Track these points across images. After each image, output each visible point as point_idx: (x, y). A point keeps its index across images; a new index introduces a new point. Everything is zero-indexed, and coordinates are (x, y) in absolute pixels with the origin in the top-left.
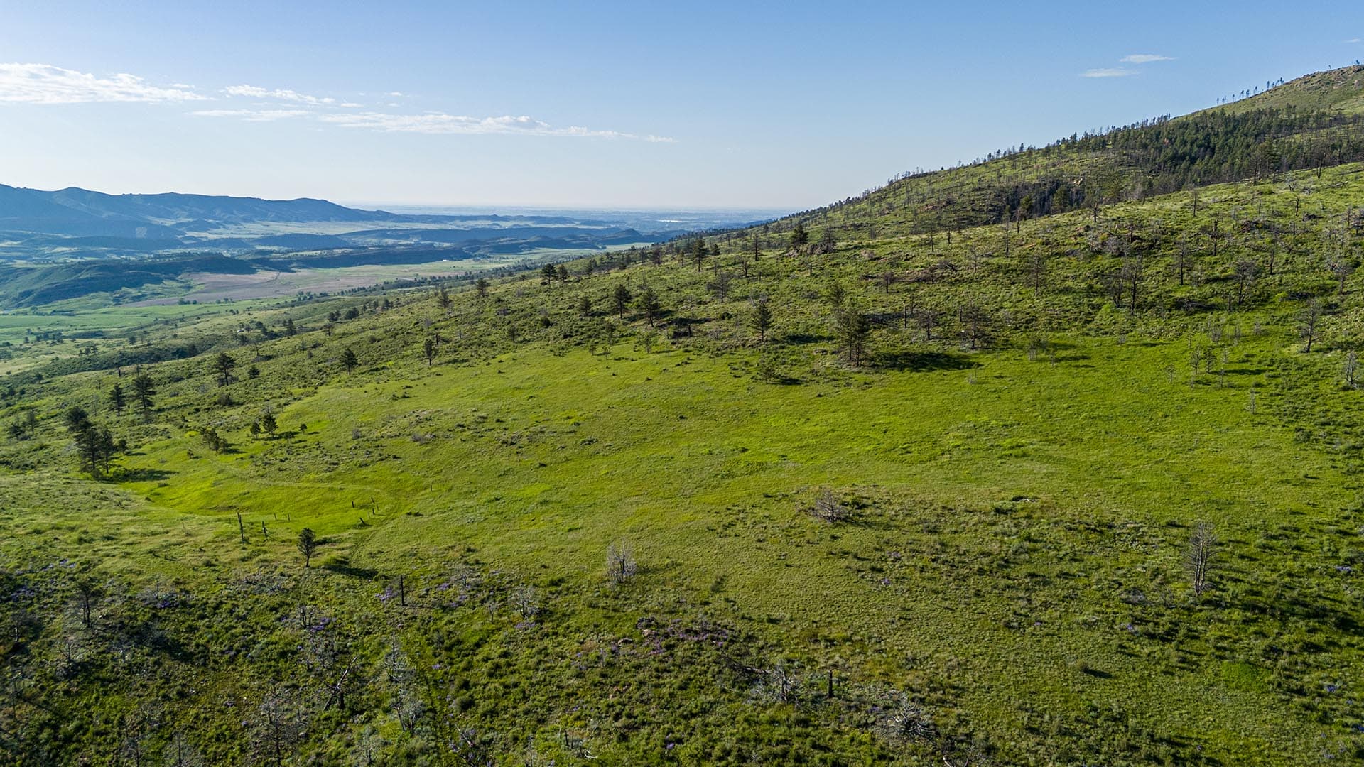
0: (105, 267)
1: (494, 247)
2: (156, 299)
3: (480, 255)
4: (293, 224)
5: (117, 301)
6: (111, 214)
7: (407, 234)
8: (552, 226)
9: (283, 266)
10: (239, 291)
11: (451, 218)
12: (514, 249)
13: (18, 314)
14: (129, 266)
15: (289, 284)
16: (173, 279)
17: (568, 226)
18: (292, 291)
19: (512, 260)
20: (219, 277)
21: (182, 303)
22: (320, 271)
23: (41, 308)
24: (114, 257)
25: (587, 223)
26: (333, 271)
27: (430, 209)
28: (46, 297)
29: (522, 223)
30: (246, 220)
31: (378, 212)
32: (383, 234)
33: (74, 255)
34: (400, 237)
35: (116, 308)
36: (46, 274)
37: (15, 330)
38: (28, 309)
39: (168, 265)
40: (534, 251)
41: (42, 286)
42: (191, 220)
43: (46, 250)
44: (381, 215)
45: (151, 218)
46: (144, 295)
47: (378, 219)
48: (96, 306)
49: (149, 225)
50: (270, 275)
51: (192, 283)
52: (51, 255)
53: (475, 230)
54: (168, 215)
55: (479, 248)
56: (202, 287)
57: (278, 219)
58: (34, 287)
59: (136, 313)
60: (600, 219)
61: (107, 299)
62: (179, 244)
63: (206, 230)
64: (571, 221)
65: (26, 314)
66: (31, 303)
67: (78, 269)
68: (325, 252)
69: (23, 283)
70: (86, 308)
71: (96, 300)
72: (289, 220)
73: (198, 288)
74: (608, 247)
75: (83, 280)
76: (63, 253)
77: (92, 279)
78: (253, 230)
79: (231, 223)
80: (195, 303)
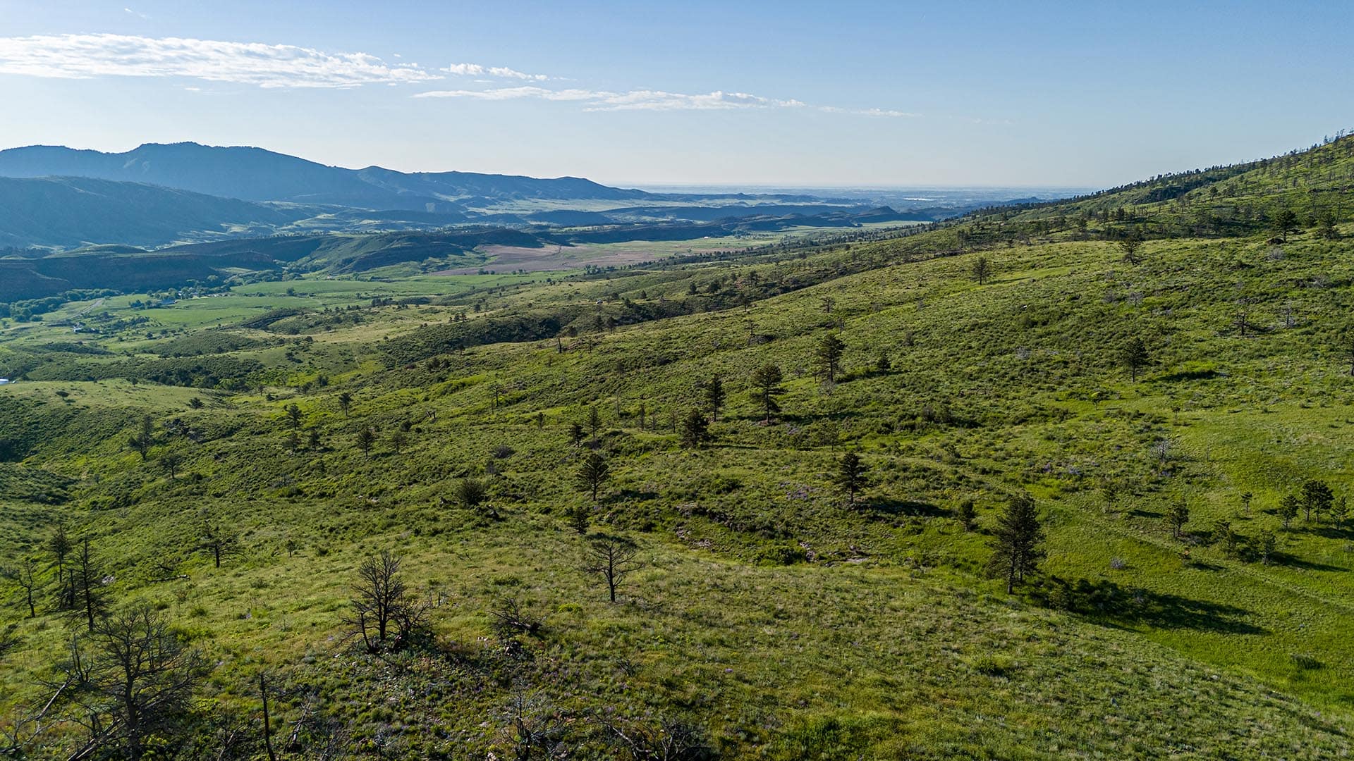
0: (412, 238)
1: (752, 224)
2: (457, 270)
3: (739, 232)
4: (558, 201)
5: (425, 270)
6: (406, 190)
7: (664, 212)
8: (801, 204)
9: (562, 240)
10: (529, 263)
11: (700, 197)
12: (772, 226)
13: (343, 279)
14: (431, 238)
15: (572, 257)
16: (471, 250)
17: (814, 203)
18: (578, 264)
19: (776, 238)
20: (510, 250)
21: (482, 273)
22: (595, 245)
23: (362, 274)
24: (411, 229)
25: (833, 201)
26: (608, 246)
27: (675, 188)
28: (365, 264)
29: (768, 202)
30: (517, 197)
31: (633, 191)
32: (641, 211)
33: (378, 227)
34: (657, 215)
35: (425, 276)
36: (363, 243)
37: (346, 294)
38: (350, 275)
39: (464, 237)
40: (790, 228)
41: (361, 253)
42: (470, 197)
43: (355, 221)
44: (636, 194)
45: (437, 195)
46: (447, 265)
47: (635, 198)
48: (408, 274)
49: (437, 201)
50: (551, 249)
51: (487, 255)
52: (359, 227)
53: (725, 208)
54: (452, 192)
55: (736, 226)
56: (496, 258)
57: (545, 196)
58: (351, 256)
59: (444, 281)
60: (843, 197)
61: (415, 267)
62: (462, 218)
63: (484, 206)
64: (816, 200)
65: (349, 279)
66: (353, 270)
67: (390, 239)
68: (596, 228)
69: (344, 252)
70: (399, 275)
71: (407, 269)
72: (555, 198)
73: (493, 260)
74: (864, 225)
75: (396, 249)
76: (369, 225)
77: (403, 248)
78: (524, 206)
79: (505, 200)
80: (493, 273)
